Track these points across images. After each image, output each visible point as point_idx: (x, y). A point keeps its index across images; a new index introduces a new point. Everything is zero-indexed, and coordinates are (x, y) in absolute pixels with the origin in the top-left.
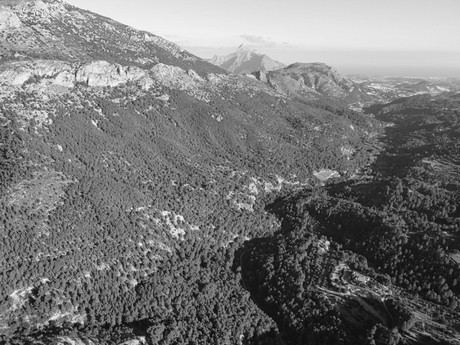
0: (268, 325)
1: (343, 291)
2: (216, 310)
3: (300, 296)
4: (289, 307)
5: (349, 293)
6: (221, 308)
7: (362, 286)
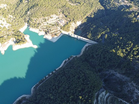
0: (102, 8)
1: (121, 3)
2: (93, 3)
3: (111, 4)
4: (108, 6)
5: (122, 4)
6: (94, 3)
7: (126, 3)
